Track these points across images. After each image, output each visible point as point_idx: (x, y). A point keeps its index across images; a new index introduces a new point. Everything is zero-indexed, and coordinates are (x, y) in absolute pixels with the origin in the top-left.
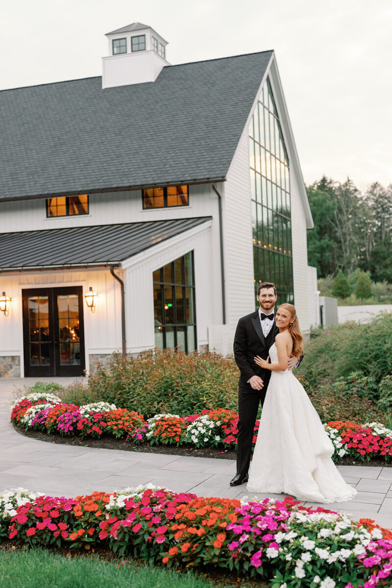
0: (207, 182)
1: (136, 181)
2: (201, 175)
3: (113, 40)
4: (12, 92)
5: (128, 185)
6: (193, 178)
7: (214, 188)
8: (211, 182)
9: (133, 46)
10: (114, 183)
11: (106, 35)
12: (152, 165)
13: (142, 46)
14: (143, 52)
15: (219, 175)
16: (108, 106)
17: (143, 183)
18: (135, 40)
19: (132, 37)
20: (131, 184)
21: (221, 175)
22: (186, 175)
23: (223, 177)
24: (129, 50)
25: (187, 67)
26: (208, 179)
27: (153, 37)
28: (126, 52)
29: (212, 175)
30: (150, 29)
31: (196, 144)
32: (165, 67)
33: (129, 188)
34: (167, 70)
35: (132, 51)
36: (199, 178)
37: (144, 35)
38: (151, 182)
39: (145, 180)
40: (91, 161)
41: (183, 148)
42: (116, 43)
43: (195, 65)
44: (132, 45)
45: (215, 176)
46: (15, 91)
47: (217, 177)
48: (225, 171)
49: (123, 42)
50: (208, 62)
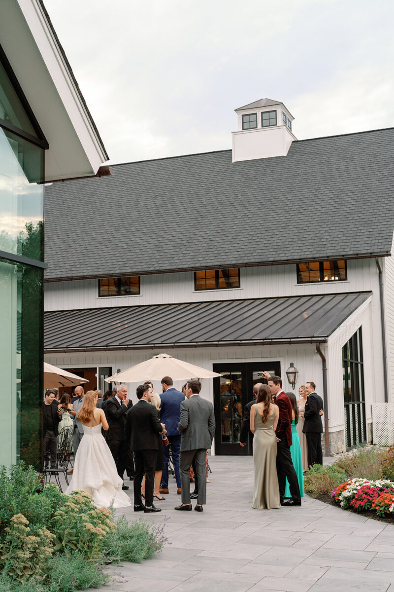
0: (371, 257)
1: (293, 254)
2: (364, 250)
3: (243, 116)
4: (136, 165)
5: (285, 258)
6: (355, 252)
7: (377, 263)
8: (375, 256)
9: (264, 121)
10: (270, 256)
11: (235, 110)
12: (306, 239)
13: (273, 122)
14: (274, 128)
15: (382, 250)
16: (243, 180)
17: (302, 257)
18: (266, 116)
19: (262, 113)
20: (289, 258)
21: (386, 250)
22: (346, 250)
23: (387, 252)
24: (259, 126)
25: (318, 141)
26: (371, 253)
27: (283, 113)
28: (257, 128)
29: (376, 250)
30: (281, 105)
31: (349, 219)
32: (293, 142)
33: (287, 262)
34: (297, 144)
35: (262, 127)
36: (362, 252)
37: (275, 111)
38: (311, 256)
39: (303, 253)
40: (238, 234)
41: (335, 223)
42: (246, 119)
43: (326, 140)
44: (262, 120)
45: (379, 250)
46: (140, 164)
47: (381, 252)
48: (388, 246)
49: (253, 118)
50: (339, 137)
